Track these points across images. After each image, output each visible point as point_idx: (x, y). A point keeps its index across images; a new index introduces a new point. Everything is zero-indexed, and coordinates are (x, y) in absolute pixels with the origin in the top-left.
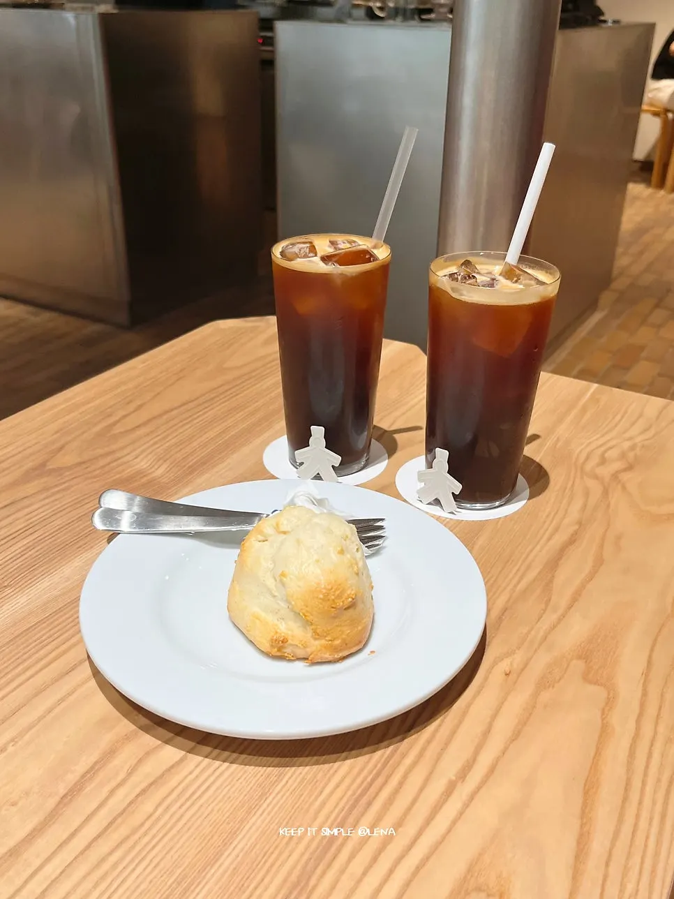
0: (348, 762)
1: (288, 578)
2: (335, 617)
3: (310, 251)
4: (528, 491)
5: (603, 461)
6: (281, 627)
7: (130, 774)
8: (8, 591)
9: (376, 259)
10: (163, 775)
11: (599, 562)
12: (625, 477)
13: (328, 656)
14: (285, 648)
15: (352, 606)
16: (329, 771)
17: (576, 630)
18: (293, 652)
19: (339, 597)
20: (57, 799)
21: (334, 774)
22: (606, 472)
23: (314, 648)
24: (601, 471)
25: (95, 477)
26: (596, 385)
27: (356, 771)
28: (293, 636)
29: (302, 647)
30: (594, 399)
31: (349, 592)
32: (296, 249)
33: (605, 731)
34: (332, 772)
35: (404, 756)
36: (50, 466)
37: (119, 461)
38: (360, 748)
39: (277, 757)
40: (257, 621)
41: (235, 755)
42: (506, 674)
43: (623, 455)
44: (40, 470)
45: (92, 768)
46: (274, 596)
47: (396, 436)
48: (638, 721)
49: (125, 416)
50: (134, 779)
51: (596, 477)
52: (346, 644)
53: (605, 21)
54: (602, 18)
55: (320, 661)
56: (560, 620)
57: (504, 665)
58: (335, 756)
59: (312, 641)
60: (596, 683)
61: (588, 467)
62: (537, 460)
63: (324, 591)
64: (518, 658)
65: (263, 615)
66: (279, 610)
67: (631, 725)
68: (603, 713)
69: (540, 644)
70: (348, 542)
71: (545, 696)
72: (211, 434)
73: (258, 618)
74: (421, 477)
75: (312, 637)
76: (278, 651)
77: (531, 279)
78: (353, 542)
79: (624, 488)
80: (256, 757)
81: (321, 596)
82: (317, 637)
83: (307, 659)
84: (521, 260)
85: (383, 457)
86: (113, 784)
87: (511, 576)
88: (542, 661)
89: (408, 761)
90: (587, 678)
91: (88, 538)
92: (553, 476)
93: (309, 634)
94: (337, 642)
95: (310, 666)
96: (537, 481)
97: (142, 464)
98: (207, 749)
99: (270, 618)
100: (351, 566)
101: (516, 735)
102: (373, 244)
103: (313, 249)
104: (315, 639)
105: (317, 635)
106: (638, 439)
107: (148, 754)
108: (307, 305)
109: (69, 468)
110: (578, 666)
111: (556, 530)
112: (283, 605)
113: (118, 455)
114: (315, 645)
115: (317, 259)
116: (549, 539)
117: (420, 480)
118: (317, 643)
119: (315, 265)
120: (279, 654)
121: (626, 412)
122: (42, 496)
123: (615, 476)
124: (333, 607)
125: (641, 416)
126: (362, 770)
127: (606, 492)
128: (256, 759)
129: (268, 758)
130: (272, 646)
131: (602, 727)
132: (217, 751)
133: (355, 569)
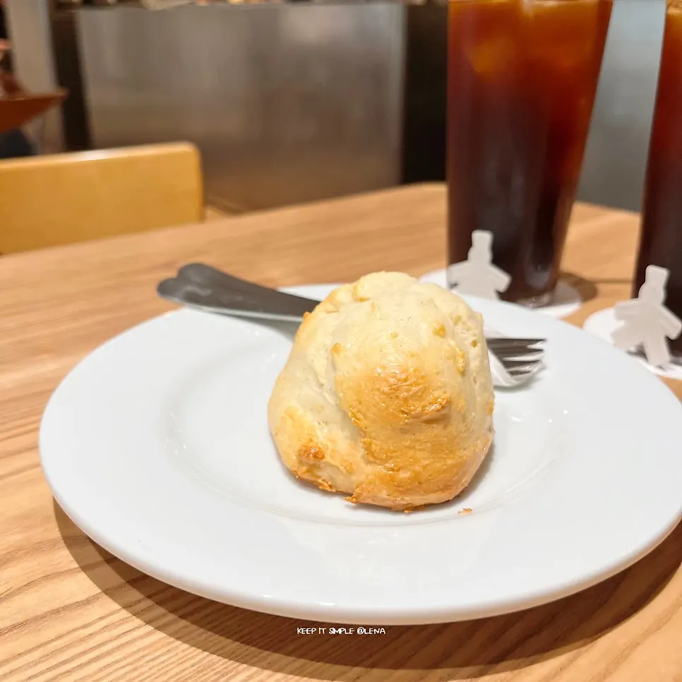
1: (342, 354)
2: (404, 431)
6: (319, 433)
13: (383, 495)
14: (318, 467)
15: (441, 418)
18: (332, 479)
19: (418, 397)
23: (363, 478)
28: (333, 451)
29: (344, 471)
31: (436, 394)
40: (289, 421)
46: (322, 385)
52: (420, 483)
55: (370, 501)
59: (363, 465)
63: (392, 380)
65: (300, 412)
66: (323, 408)
70: (460, 326)
73: (291, 417)
75: (363, 457)
76: (308, 471)
78: (468, 329)
80: (202, 630)
81: (386, 389)
82: (371, 459)
83: (351, 495)
93: (361, 452)
94: (404, 475)
95: (355, 508)
99: (310, 419)
100: (453, 357)
104: (369, 462)
105: (372, 456)
112: (331, 399)
114: (367, 472)
118: (369, 469)
120: (306, 476)
124: (404, 412)
129: (222, 638)
130: (300, 462)
133: (460, 363)
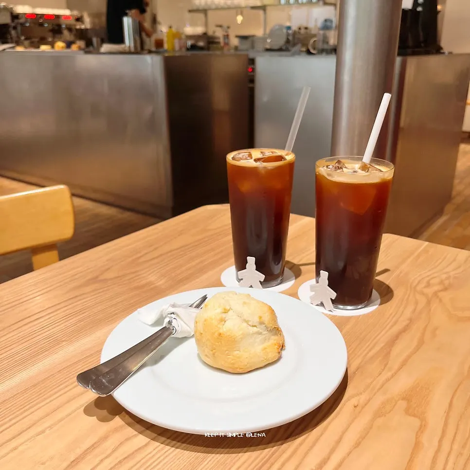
0: (248, 454)
3: (249, 156)
4: (379, 301)
5: (428, 285)
7: (113, 451)
8: (64, 343)
9: (285, 159)
10: (133, 453)
11: (421, 342)
12: (441, 294)
16: (234, 458)
17: (403, 382)
20: (68, 463)
21: (238, 460)
22: (429, 291)
24: (427, 291)
25: (125, 284)
26: (427, 243)
27: (252, 459)
30: (425, 251)
32: (240, 156)
33: (417, 446)
34: (236, 459)
35: (284, 452)
36: (102, 278)
37: (140, 277)
38: (256, 446)
39: (204, 447)
41: (179, 444)
42: (355, 407)
43: (441, 282)
44: (95, 280)
45: (93, 445)
47: (301, 267)
48: (440, 441)
49: (146, 254)
50: (116, 454)
51: (423, 294)
53: (443, 53)
54: (442, 51)
56: (392, 376)
57: (354, 401)
58: (239, 449)
60: (414, 416)
61: (418, 288)
62: (387, 283)
64: (363, 398)
67: (435, 443)
68: (417, 435)
69: (379, 389)
71: (380, 421)
72: (194, 263)
74: (312, 288)
77: (377, 170)
79: (441, 301)
84: (372, 161)
85: (292, 279)
86: (103, 456)
87: (364, 348)
88: (379, 400)
89: (285, 456)
90: (408, 412)
91: (114, 317)
92: (395, 292)
96: (385, 295)
97: (152, 278)
98: (164, 439)
101: (357, 445)
102: (286, 154)
103: (250, 156)
106: (452, 274)
107: (127, 439)
108: (246, 187)
109: (111, 279)
110: (403, 404)
111: (395, 323)
113: (140, 273)
115: (252, 161)
116: (390, 328)
117: (312, 291)
119: (251, 163)
121: (445, 258)
122: (94, 294)
123: (435, 294)
125: (454, 260)
126: (255, 459)
127: (429, 303)
128: (191, 448)
131: (416, 444)
132: (169, 440)
